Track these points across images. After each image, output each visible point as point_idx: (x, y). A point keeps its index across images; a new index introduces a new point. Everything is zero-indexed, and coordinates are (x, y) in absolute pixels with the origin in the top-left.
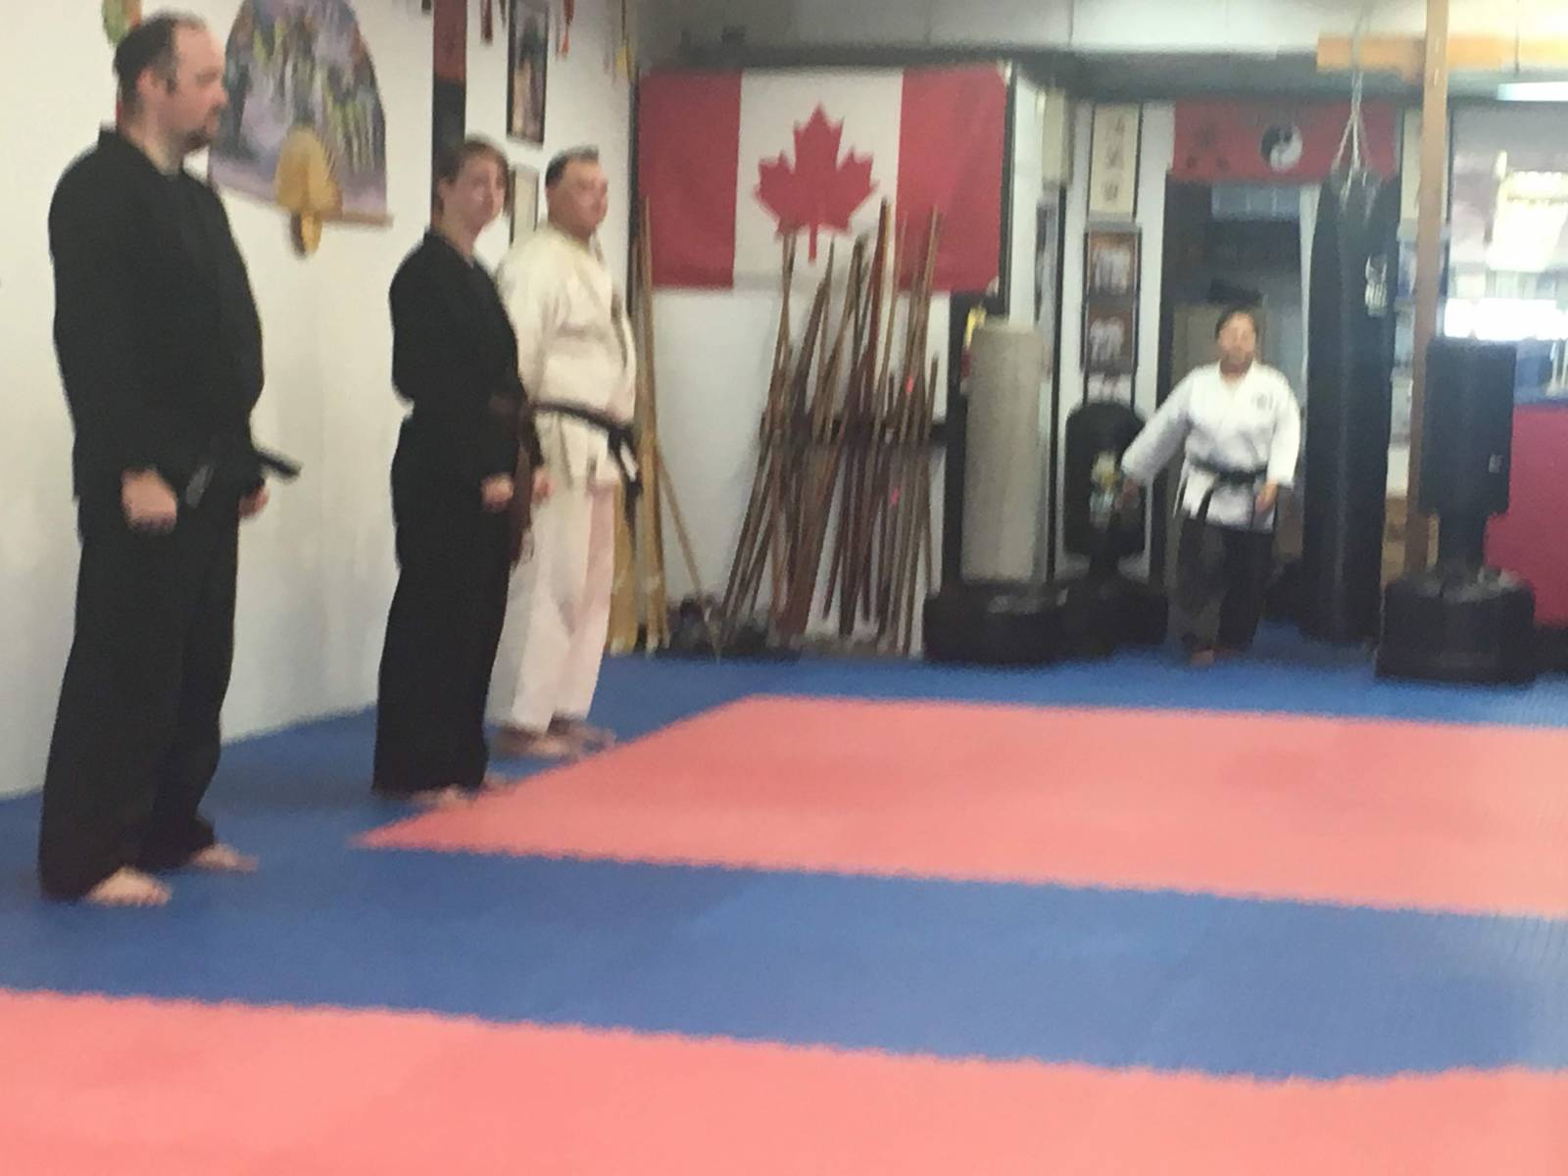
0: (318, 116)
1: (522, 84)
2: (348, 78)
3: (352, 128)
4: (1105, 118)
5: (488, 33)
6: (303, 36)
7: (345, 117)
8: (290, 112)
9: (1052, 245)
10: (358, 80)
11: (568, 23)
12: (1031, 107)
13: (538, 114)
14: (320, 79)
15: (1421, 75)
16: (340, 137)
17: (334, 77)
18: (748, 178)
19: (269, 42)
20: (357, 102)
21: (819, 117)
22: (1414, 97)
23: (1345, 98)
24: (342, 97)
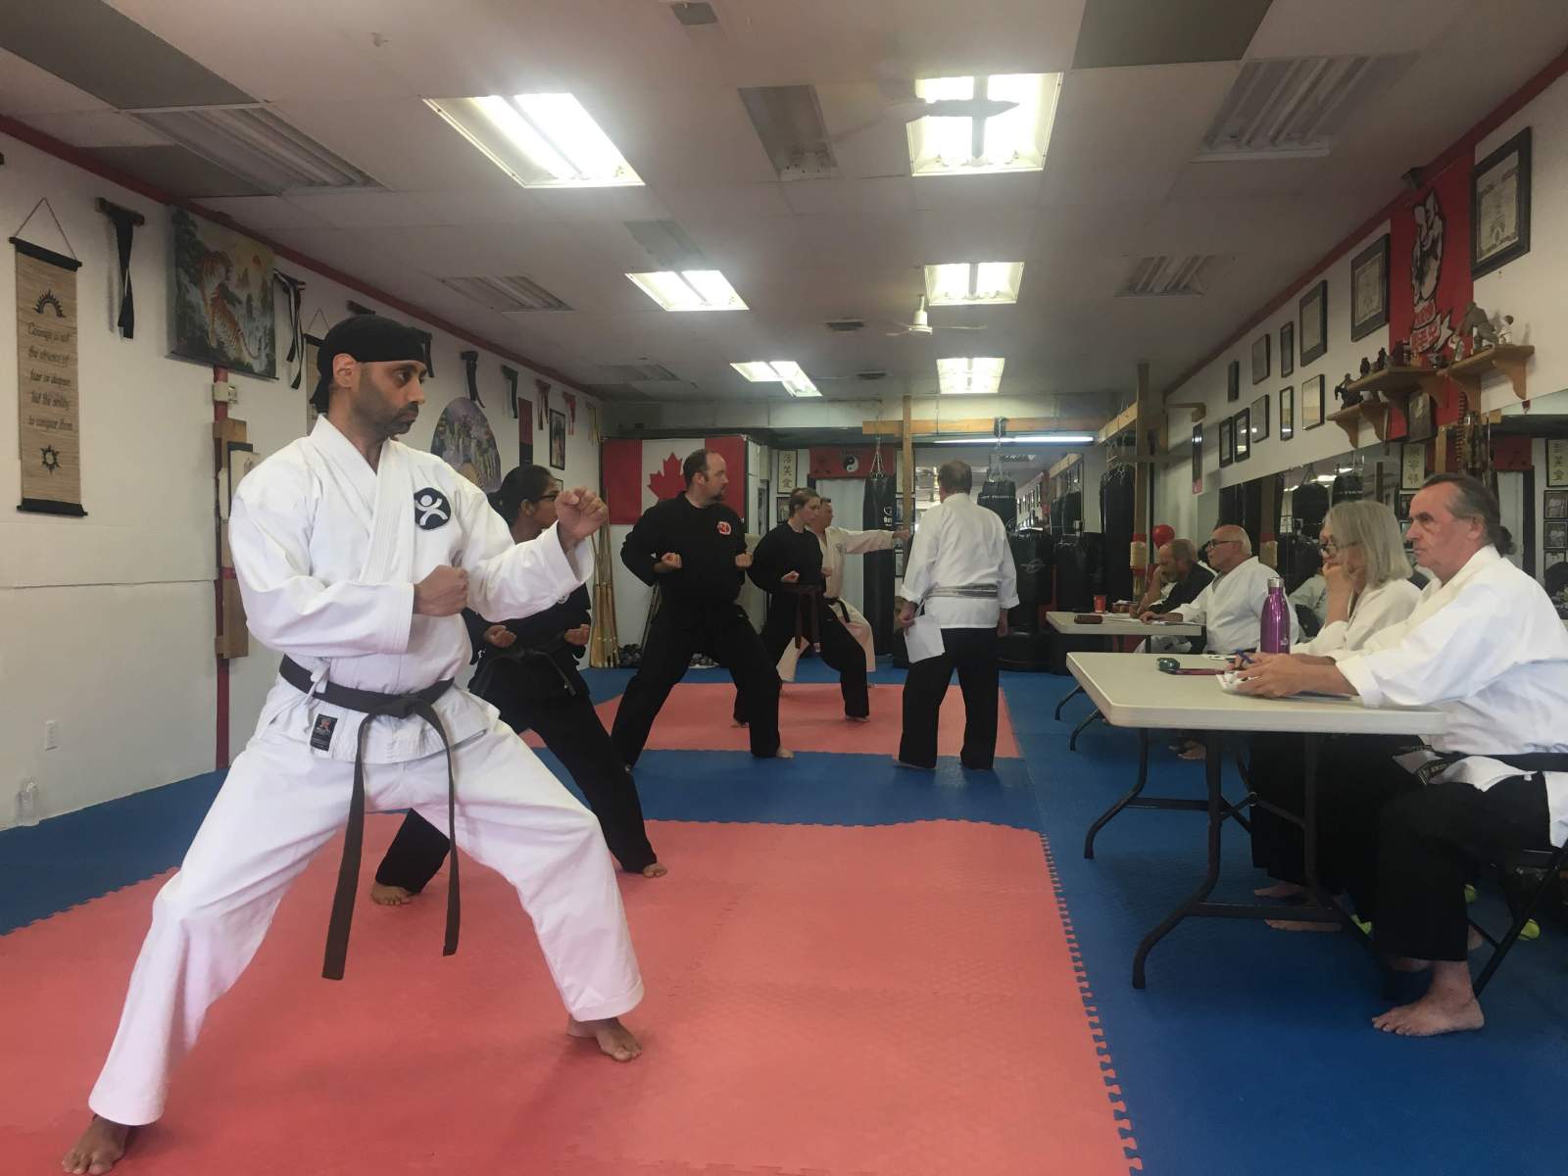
0: (473, 461)
1: (555, 446)
2: (485, 445)
3: (487, 464)
4: (783, 454)
5: (541, 428)
6: (466, 428)
7: (484, 460)
8: (462, 459)
9: (764, 506)
10: (490, 446)
11: (573, 421)
12: (754, 450)
13: (563, 457)
14: (473, 445)
15: (902, 434)
16: (482, 467)
17: (479, 444)
18: (646, 481)
19: (452, 432)
20: (489, 454)
21: (673, 456)
22: (900, 445)
23: (874, 445)
24: (483, 452)
